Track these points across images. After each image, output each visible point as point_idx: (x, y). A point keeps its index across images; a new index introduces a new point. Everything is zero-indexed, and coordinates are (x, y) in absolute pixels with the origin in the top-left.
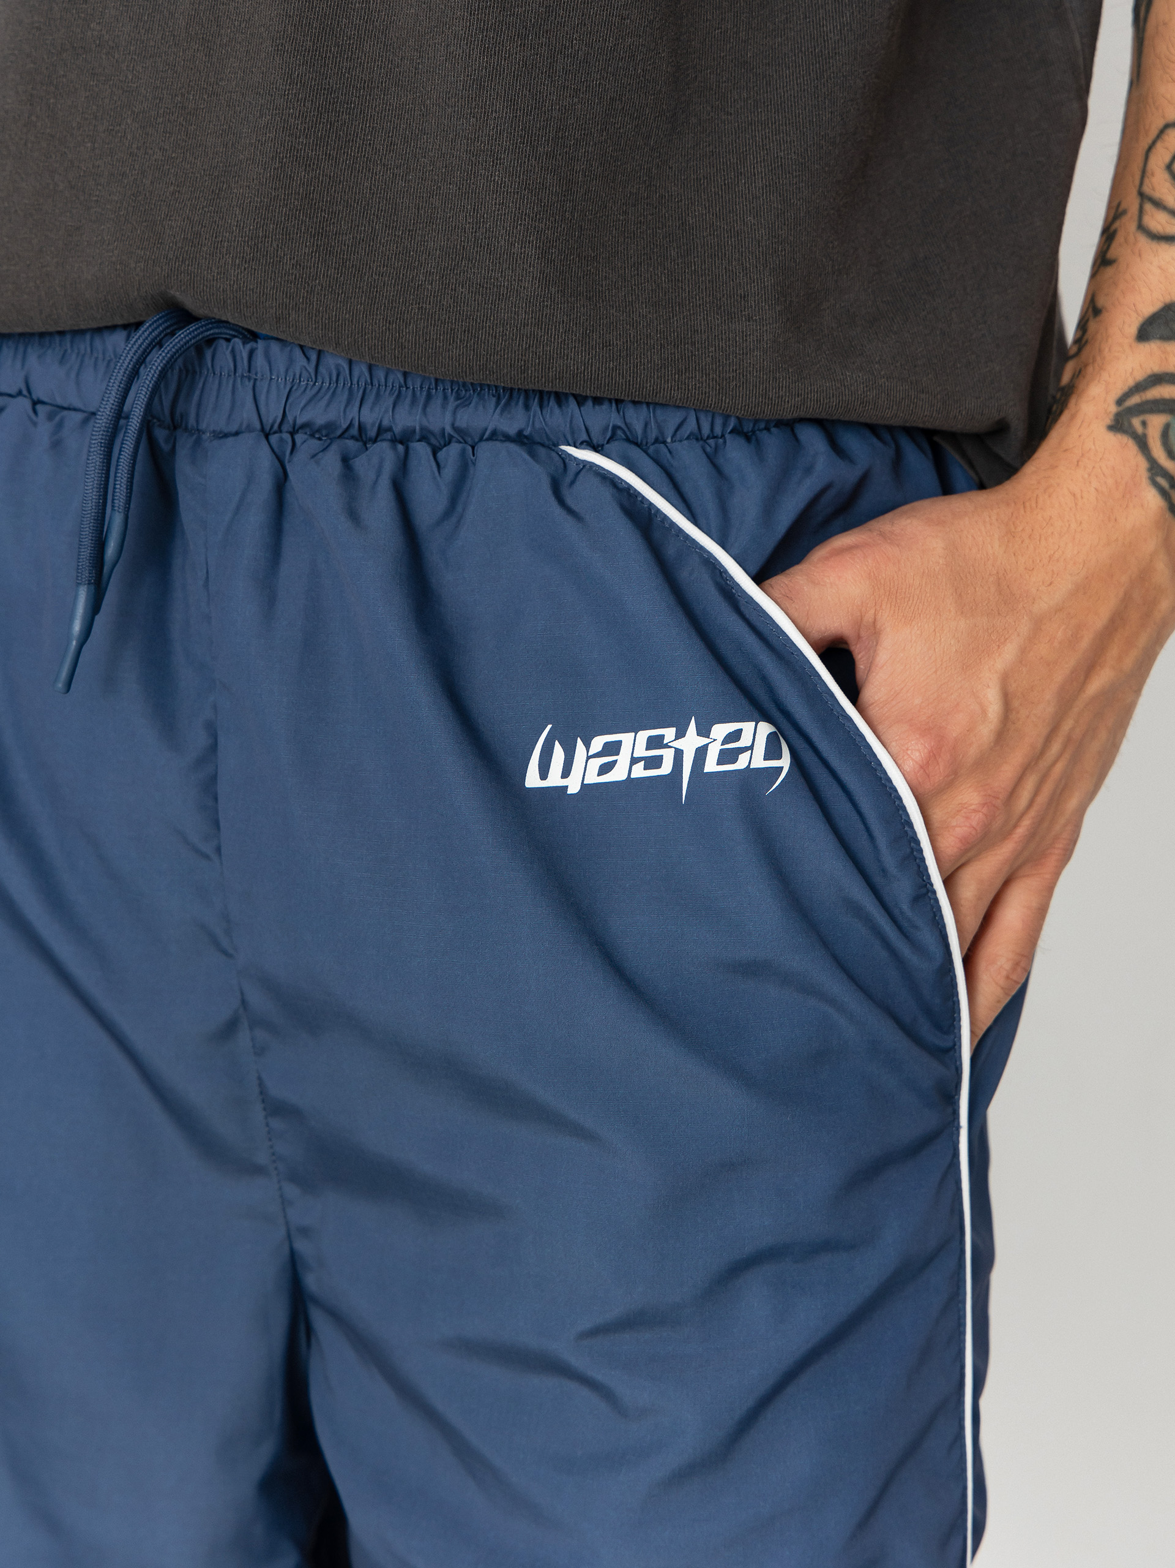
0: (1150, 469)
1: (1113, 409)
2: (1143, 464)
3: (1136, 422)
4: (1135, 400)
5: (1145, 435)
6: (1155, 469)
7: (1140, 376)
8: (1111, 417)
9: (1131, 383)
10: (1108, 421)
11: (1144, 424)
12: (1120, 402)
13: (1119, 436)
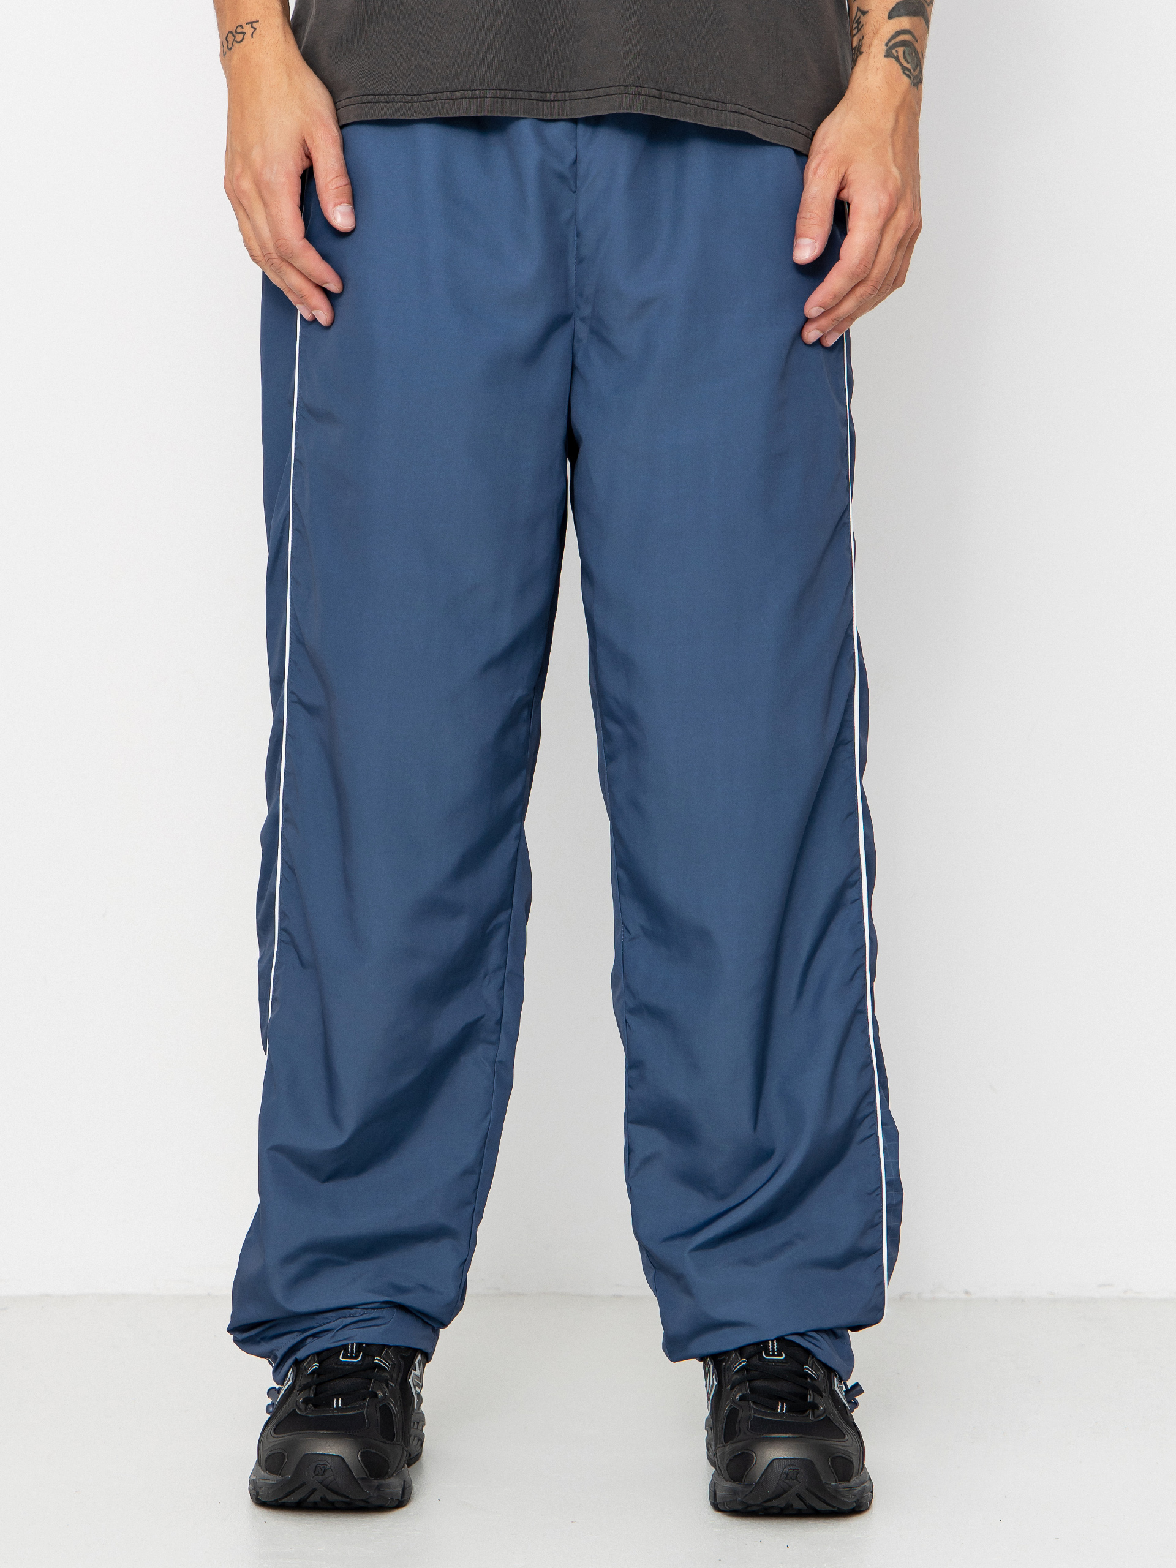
0: (902, 69)
1: (885, 48)
2: (900, 67)
3: (894, 52)
4: (893, 42)
5: (898, 56)
6: (904, 69)
7: (893, 33)
8: (885, 51)
9: (890, 36)
10: (884, 54)
11: (897, 51)
12: (887, 45)
13: (889, 58)
